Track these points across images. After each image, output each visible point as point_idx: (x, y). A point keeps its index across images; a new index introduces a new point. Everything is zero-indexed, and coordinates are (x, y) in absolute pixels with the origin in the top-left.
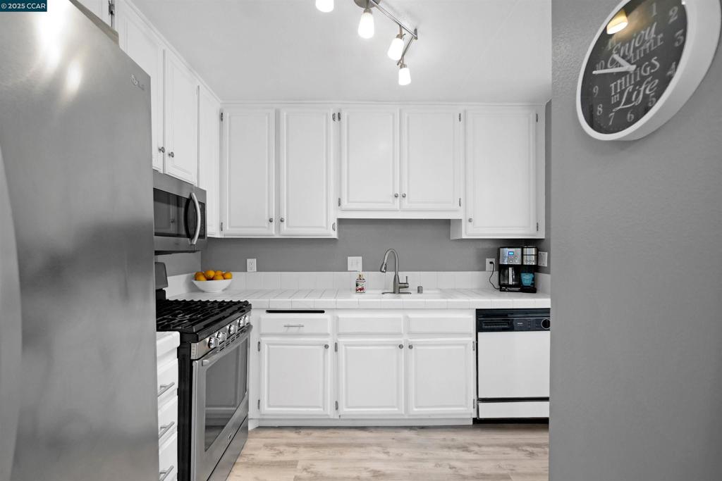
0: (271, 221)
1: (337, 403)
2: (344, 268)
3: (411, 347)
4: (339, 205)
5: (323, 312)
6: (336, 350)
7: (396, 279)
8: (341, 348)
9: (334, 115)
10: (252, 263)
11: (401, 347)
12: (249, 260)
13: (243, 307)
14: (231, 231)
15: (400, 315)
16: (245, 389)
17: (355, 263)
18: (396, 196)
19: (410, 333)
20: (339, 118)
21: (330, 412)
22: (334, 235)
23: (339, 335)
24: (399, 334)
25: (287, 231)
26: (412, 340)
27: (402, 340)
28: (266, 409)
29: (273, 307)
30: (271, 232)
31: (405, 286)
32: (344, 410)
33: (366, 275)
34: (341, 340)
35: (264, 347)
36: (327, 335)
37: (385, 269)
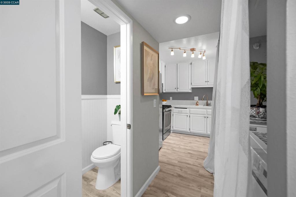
0: (176, 88)
1: (190, 129)
2: (193, 100)
3: (208, 117)
4: (191, 84)
5: (187, 108)
6: (190, 117)
7: (207, 102)
8: (191, 117)
9: (190, 63)
10: (171, 98)
11: (205, 117)
12: (170, 97)
13: (169, 106)
14: (167, 91)
15: (205, 110)
16: (170, 123)
17: (196, 98)
18: (206, 82)
19: (208, 115)
20: (192, 64)
21: (188, 131)
22: (190, 91)
23: (190, 114)
24: (205, 115)
25: (179, 91)
26: (208, 116)
27: (206, 116)
28: (174, 128)
29: (176, 107)
30: (176, 91)
31: (210, 104)
32: (191, 130)
33: (199, 101)
34: (191, 115)
35: (174, 115)
36: (187, 113)
37: (203, 99)
